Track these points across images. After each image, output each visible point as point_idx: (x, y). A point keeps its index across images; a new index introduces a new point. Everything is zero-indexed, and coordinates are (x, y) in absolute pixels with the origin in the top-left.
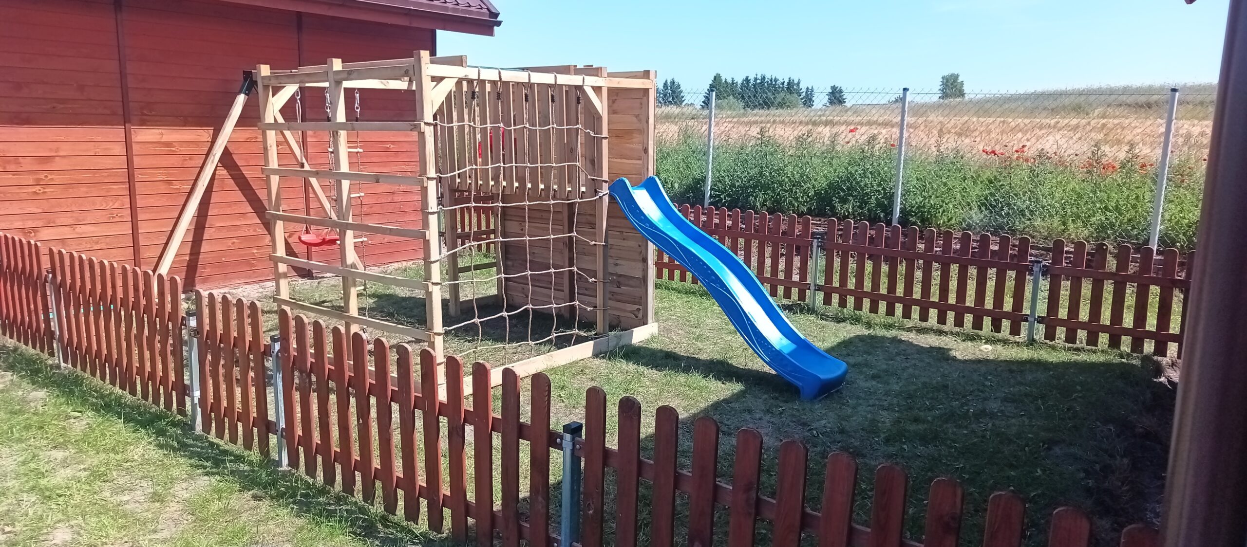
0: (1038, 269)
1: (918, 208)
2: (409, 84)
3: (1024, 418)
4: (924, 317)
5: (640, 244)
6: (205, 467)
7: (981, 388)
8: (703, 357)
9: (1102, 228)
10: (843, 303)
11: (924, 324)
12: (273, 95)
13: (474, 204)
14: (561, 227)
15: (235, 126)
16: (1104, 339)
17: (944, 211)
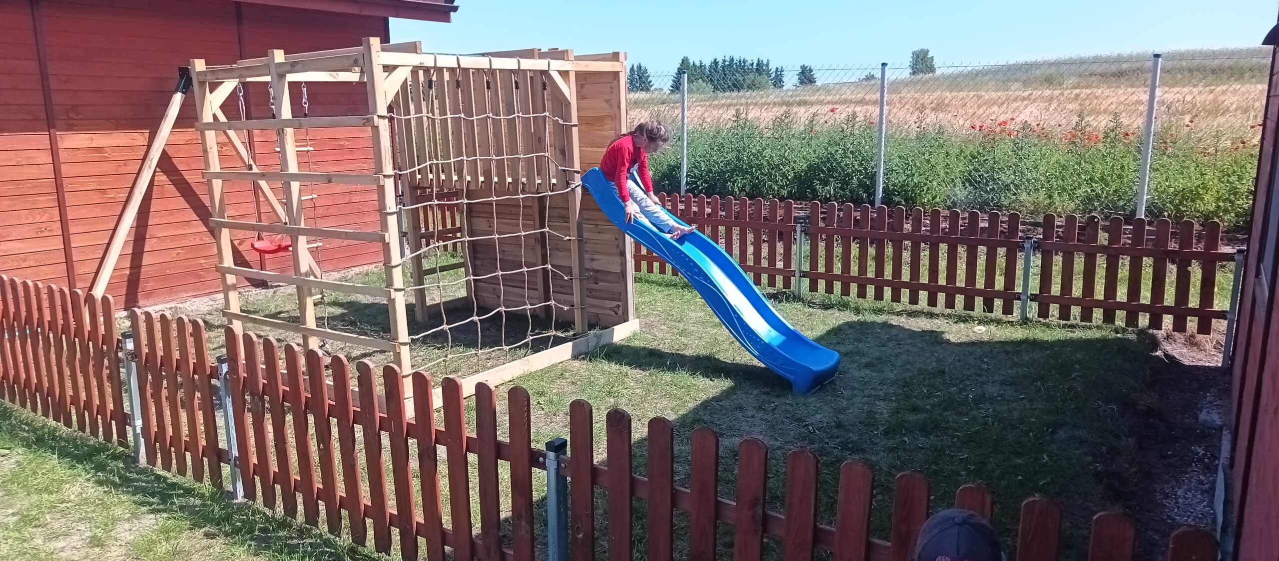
0: (1029, 246)
1: (901, 187)
2: (360, 76)
3: (1025, 402)
4: (914, 300)
5: (617, 236)
6: (151, 504)
7: (979, 372)
8: (688, 353)
9: (1088, 200)
10: (829, 289)
11: (914, 307)
12: (211, 92)
13: (436, 202)
14: (532, 222)
15: (173, 128)
16: (1098, 314)
17: (928, 189)
